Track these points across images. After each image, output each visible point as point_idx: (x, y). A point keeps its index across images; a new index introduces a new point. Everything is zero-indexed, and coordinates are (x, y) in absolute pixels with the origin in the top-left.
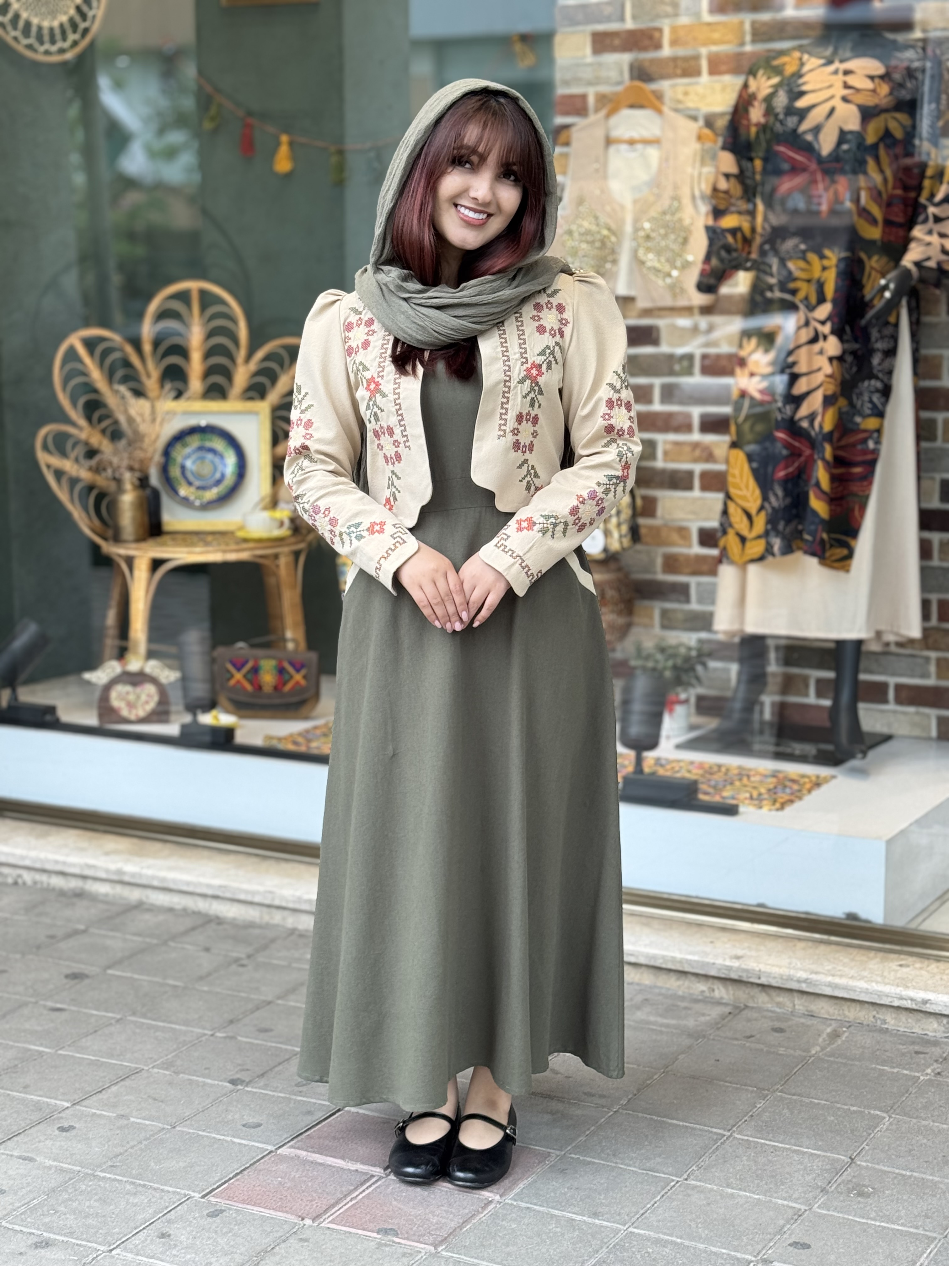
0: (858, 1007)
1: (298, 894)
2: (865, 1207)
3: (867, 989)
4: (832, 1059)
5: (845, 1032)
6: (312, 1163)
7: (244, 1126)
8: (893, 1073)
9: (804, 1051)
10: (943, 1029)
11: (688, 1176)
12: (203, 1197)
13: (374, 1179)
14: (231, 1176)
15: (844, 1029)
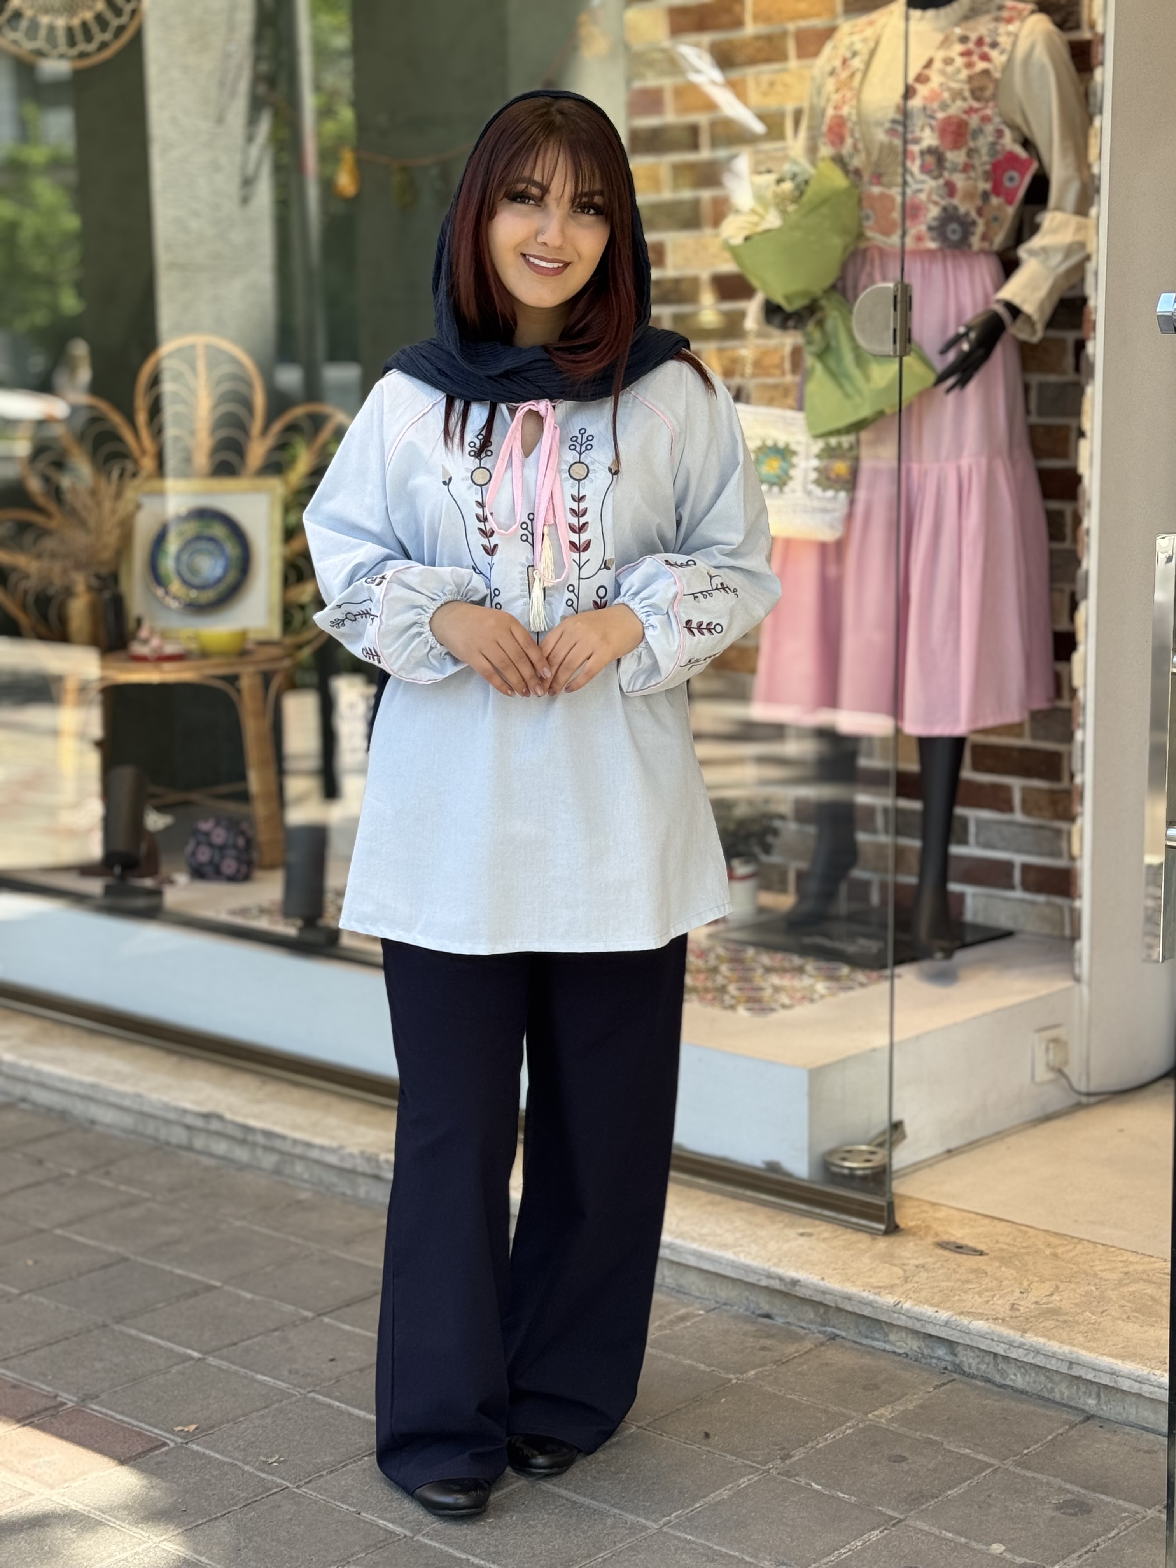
0: (730, 1285)
2: (483, 1539)
8: (704, 1372)
11: (306, 1483)
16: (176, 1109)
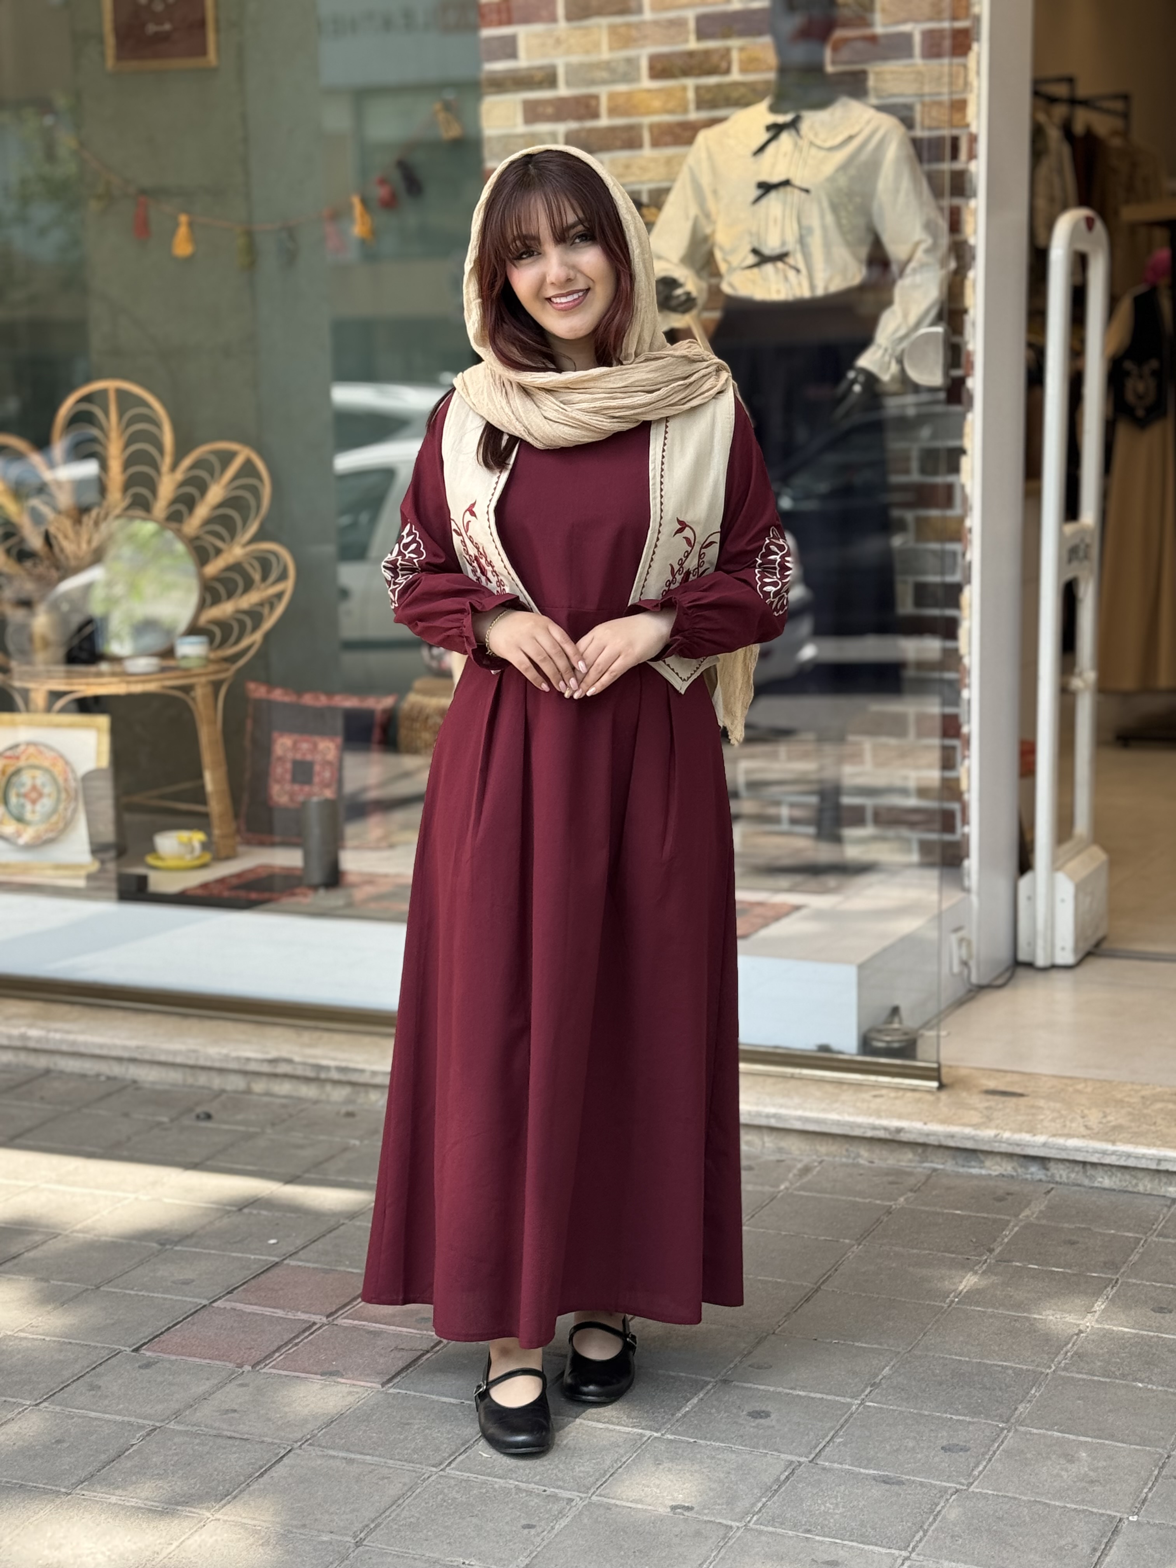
0: (830, 1141)
1: (224, 1051)
3: (839, 1121)
4: (802, 1193)
5: (816, 1167)
6: (250, 1313)
7: (174, 1282)
8: (865, 1203)
9: (772, 1186)
10: (917, 1158)
12: (133, 1351)
13: (315, 1328)
14: (163, 1330)
15: (816, 1164)
16: (238, 1059)
